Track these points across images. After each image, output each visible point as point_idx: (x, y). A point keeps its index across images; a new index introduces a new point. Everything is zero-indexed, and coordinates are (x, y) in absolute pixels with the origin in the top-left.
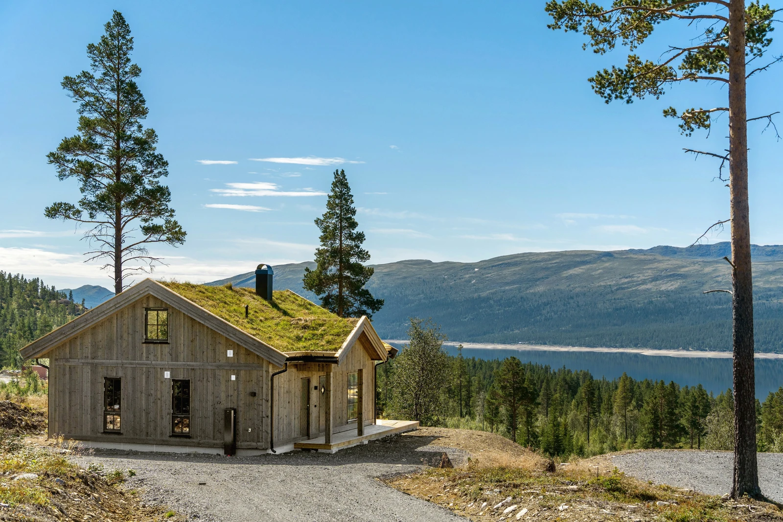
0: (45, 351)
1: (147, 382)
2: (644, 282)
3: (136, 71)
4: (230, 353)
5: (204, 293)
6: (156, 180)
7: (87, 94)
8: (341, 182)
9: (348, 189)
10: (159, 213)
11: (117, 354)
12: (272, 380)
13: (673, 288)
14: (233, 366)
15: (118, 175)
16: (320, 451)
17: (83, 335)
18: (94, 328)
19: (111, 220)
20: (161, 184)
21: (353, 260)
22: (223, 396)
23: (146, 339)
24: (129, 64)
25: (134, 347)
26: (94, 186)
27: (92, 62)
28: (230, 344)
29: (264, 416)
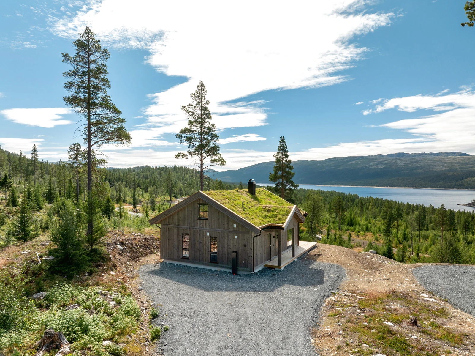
0: (158, 221)
1: (199, 237)
2: (373, 166)
3: (208, 102)
4: (235, 226)
5: (224, 195)
6: (215, 143)
7: (190, 112)
8: (283, 141)
9: (286, 144)
10: (216, 155)
11: (187, 224)
12: (254, 239)
13: (382, 167)
14: (236, 232)
15: (201, 141)
16: (276, 269)
17: (173, 215)
18: (178, 212)
19: (199, 158)
20: (217, 145)
21: (287, 170)
22: (232, 245)
23: (199, 217)
24: (205, 100)
25: (194, 221)
26: (193, 146)
27: (192, 100)
28: (234, 222)
29: (250, 256)
